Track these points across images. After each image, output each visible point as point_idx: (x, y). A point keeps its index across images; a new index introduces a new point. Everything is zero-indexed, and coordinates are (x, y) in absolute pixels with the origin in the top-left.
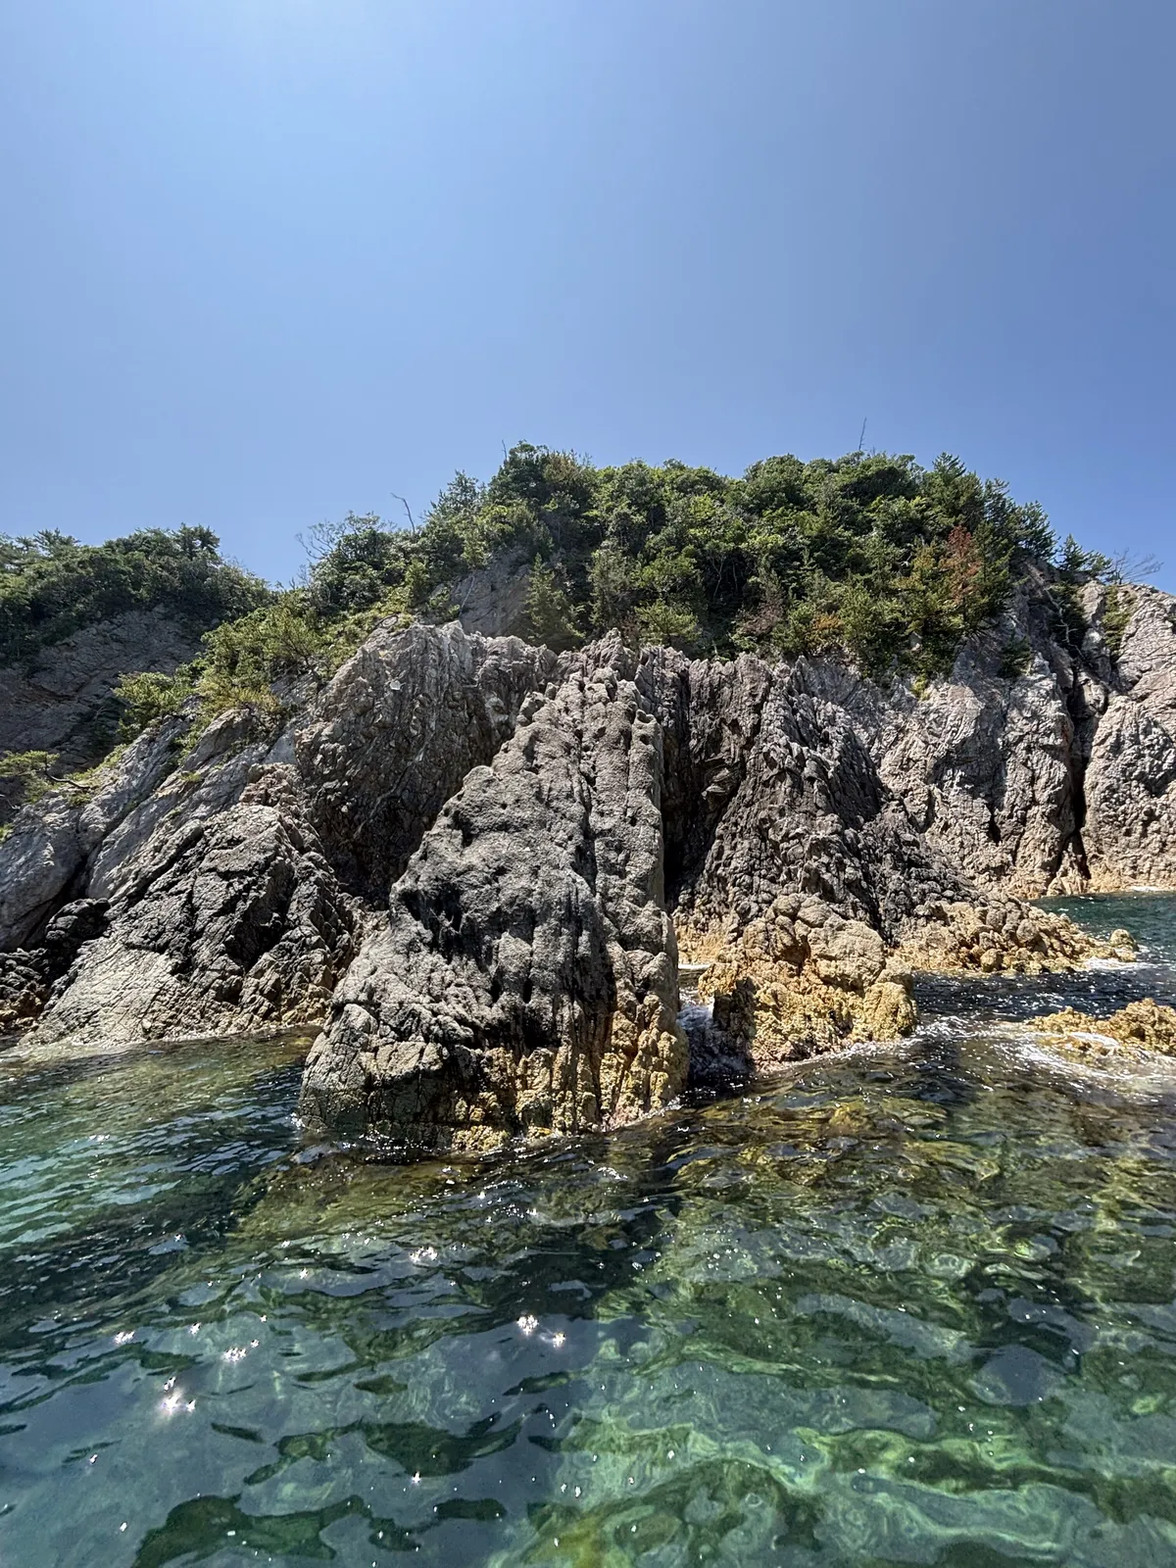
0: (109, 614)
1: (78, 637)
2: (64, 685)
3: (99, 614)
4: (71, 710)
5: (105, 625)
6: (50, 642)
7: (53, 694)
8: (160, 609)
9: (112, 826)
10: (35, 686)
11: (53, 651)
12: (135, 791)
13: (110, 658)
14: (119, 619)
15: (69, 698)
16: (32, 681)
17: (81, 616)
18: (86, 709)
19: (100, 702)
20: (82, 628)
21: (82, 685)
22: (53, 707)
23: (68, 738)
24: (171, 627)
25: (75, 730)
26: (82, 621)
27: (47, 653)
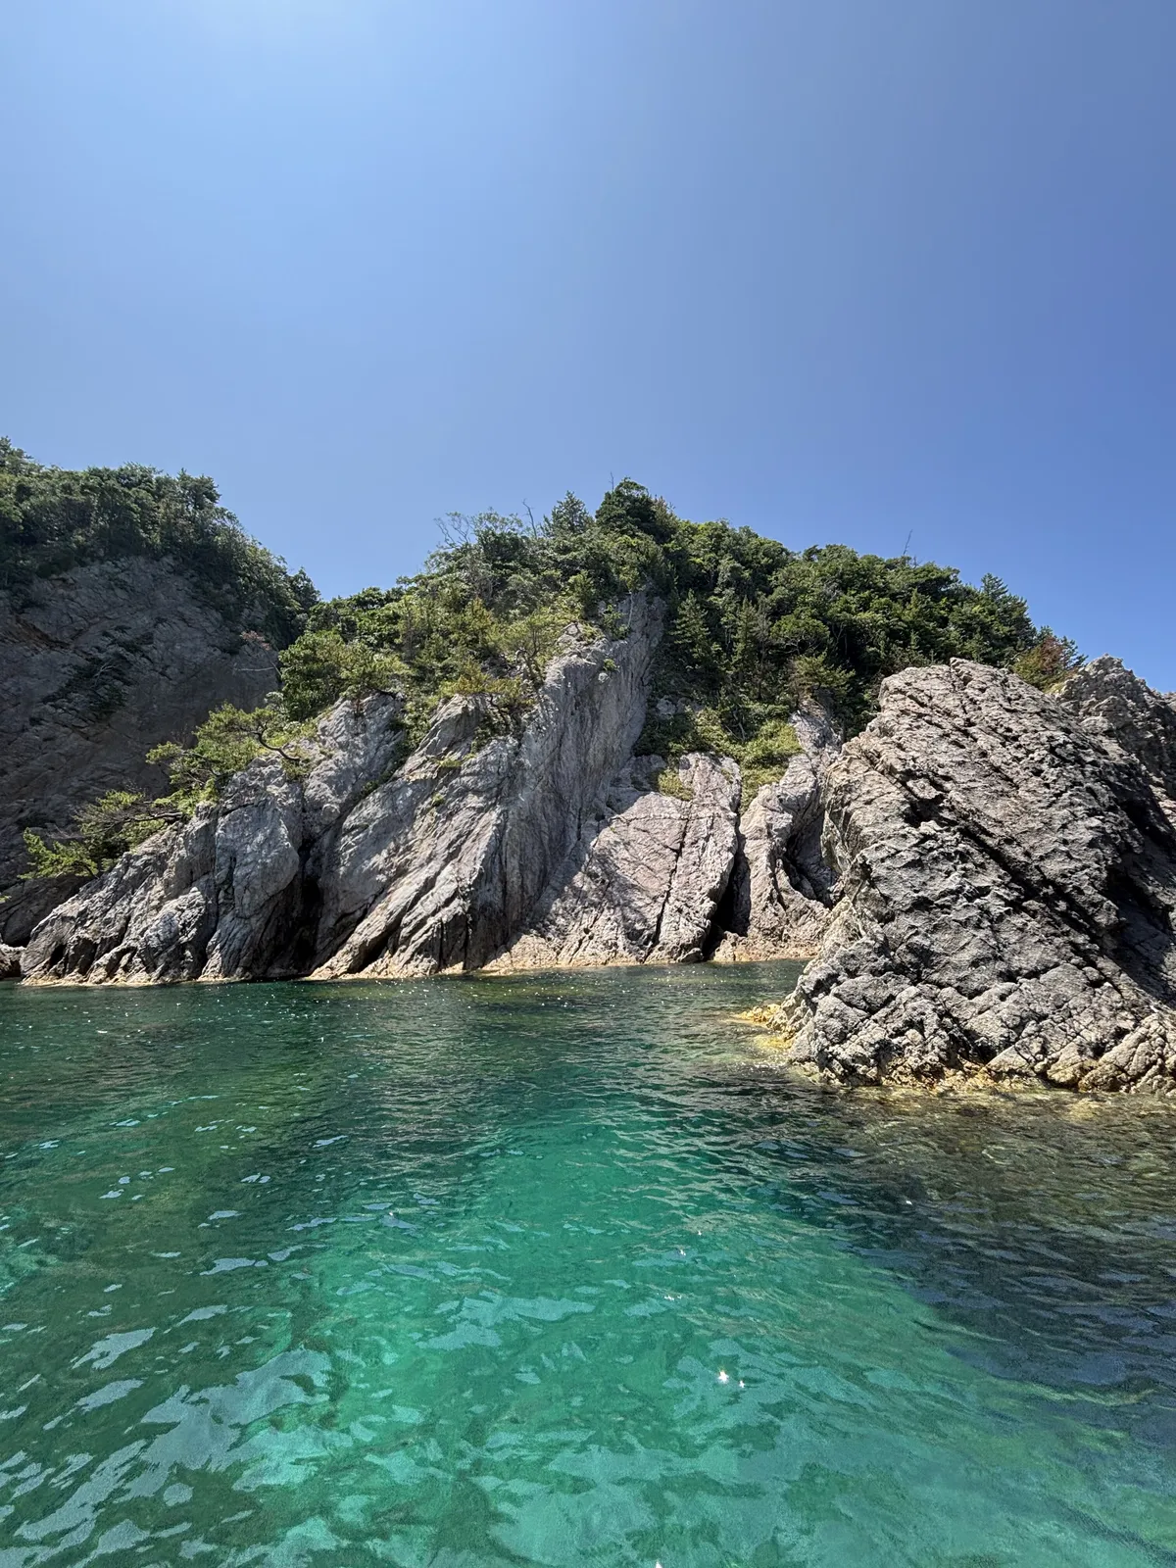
0: (113, 555)
1: (76, 574)
2: (60, 628)
3: (102, 553)
4: (67, 660)
5: (108, 566)
6: (44, 574)
7: (44, 637)
8: (168, 560)
9: (346, 809)
10: (25, 625)
11: (46, 585)
12: (361, 769)
13: (112, 606)
14: (123, 562)
15: (63, 645)
16: (23, 617)
17: (82, 549)
18: (82, 662)
19: (102, 656)
20: (83, 564)
21: (80, 632)
22: (43, 653)
23: (64, 693)
24: (178, 582)
25: (72, 685)
26: (83, 556)
27: (41, 587)
